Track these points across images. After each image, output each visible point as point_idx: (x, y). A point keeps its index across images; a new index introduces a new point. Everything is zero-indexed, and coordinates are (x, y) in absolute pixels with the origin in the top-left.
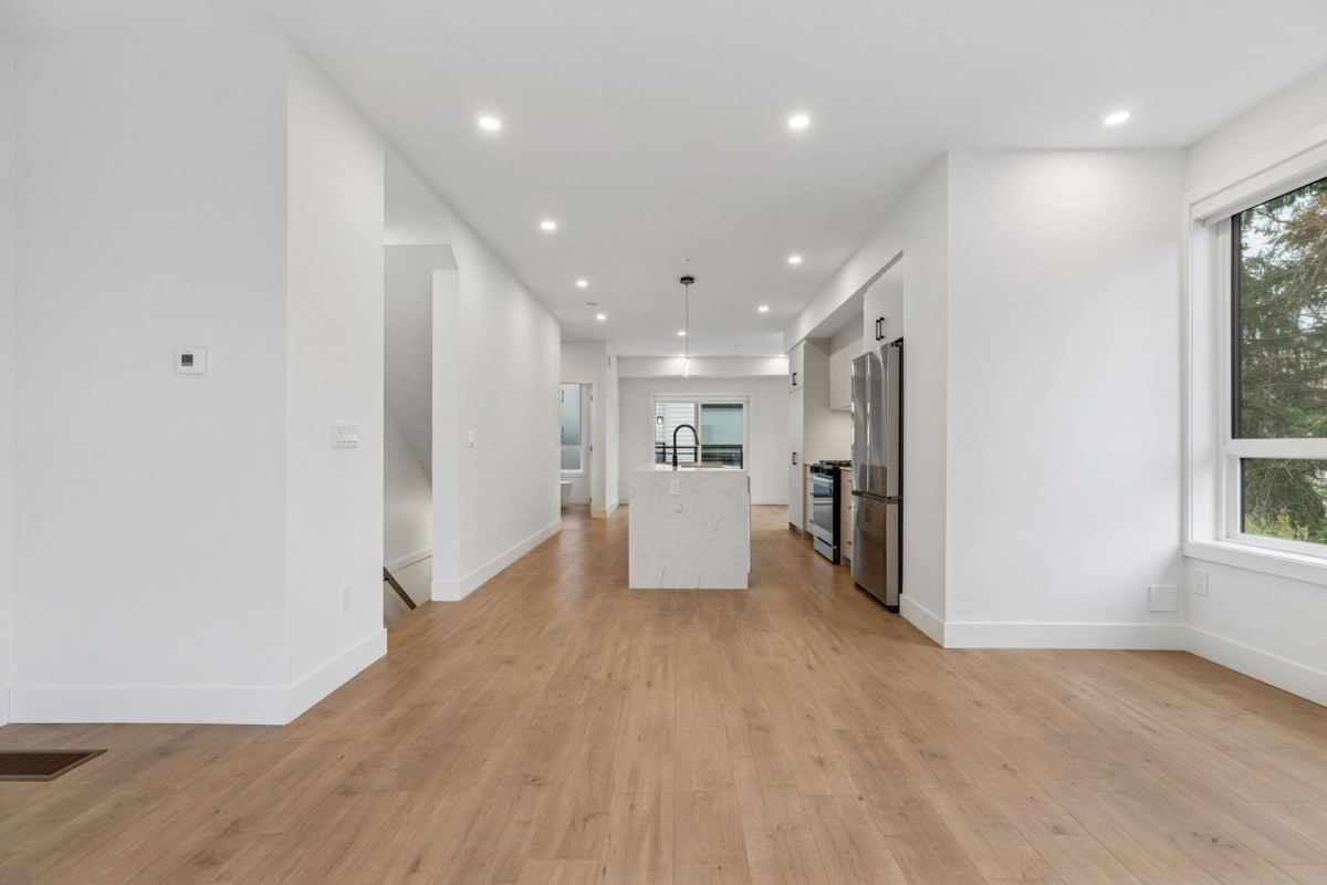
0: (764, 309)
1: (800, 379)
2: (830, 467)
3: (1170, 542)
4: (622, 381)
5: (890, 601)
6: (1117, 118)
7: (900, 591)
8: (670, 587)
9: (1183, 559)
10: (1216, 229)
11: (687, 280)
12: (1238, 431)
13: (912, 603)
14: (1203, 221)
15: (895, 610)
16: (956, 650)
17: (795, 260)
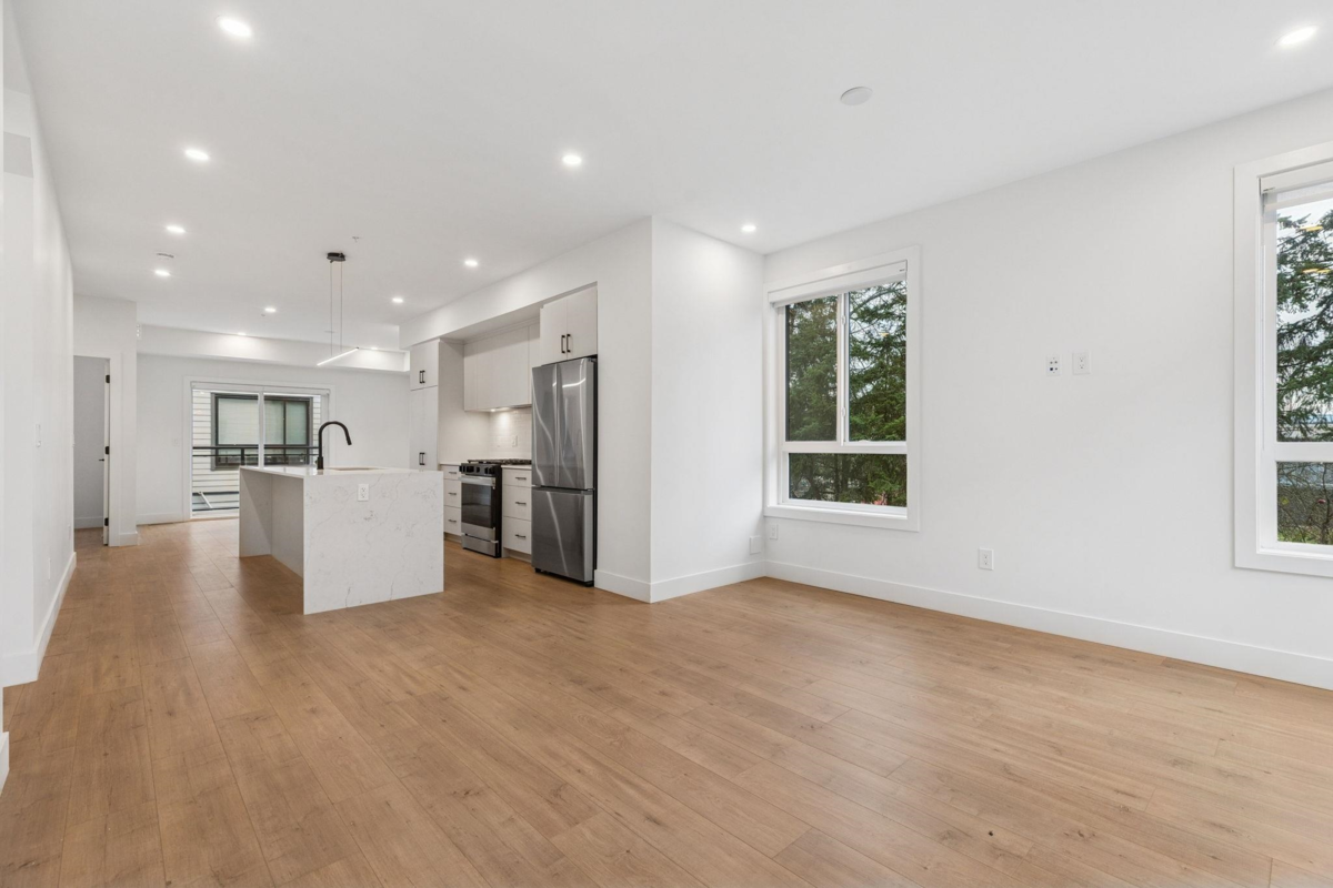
0: (398, 300)
1: (433, 376)
2: (490, 466)
3: (758, 509)
4: (140, 356)
5: (587, 578)
6: (749, 228)
7: (595, 567)
8: (357, 604)
9: (764, 518)
10: (778, 310)
11: (336, 256)
12: (789, 437)
13: (609, 575)
14: (773, 304)
15: (591, 584)
16: (659, 603)
17: (471, 263)
